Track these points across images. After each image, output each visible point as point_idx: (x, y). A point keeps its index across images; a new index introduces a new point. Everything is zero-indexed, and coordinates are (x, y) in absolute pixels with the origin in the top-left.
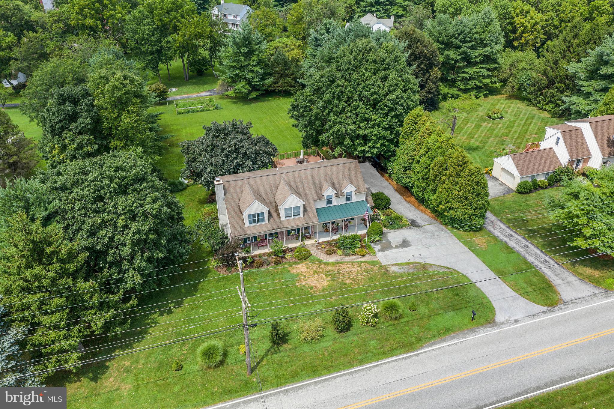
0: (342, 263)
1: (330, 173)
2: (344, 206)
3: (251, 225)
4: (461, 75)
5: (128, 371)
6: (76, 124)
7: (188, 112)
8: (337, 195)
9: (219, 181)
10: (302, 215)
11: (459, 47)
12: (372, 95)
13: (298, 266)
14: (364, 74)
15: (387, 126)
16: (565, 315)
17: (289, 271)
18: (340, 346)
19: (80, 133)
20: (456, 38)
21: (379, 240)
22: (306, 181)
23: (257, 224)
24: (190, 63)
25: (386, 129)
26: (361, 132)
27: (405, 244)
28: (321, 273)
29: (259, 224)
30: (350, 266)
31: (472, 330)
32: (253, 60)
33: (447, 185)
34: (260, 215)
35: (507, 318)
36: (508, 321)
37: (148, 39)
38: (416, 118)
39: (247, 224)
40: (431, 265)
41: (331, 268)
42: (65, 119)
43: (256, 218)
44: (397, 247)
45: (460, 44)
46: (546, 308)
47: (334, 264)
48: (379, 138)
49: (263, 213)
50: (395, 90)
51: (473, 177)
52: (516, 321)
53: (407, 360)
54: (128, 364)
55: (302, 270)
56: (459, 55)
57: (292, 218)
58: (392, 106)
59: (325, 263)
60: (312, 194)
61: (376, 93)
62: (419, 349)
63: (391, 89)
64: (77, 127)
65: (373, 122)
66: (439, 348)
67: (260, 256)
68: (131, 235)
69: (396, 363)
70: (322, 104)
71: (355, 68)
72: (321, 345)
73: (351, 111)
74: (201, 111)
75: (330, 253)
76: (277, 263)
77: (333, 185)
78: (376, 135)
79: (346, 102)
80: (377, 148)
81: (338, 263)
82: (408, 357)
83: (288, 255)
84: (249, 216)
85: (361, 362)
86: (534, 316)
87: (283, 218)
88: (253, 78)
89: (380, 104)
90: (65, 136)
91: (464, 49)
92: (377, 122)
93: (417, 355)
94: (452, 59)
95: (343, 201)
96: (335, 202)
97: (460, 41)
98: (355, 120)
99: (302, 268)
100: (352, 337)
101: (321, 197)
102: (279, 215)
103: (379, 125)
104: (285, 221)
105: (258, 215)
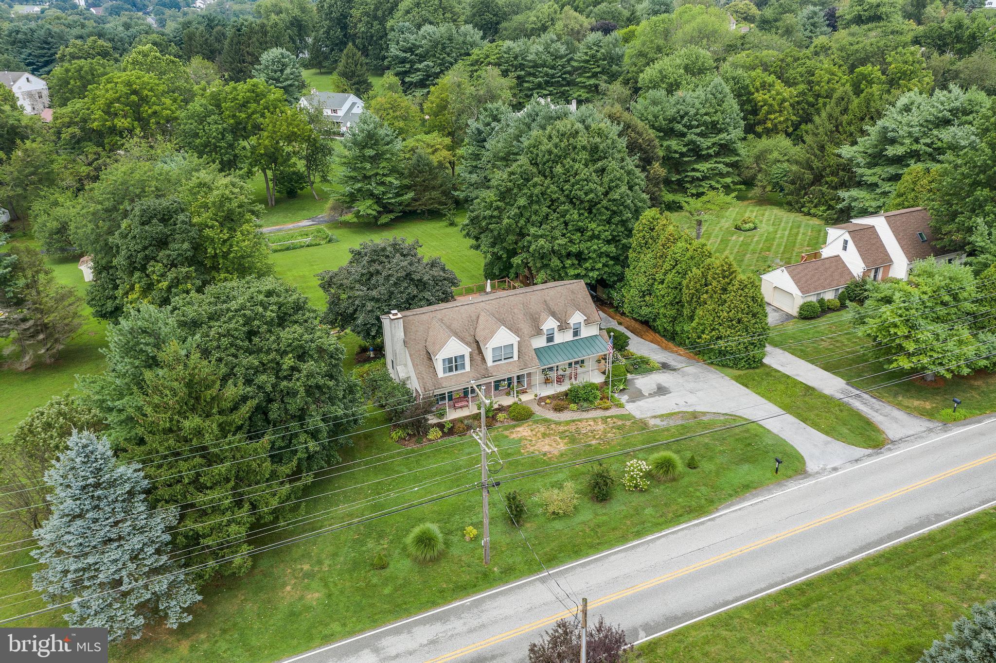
0: (579, 420)
1: (548, 298)
2: (571, 344)
3: (446, 375)
4: (689, 174)
5: (309, 575)
6: (168, 252)
7: (288, 249)
8: (561, 328)
9: (396, 314)
10: (516, 357)
11: (684, 135)
12: (586, 194)
13: (518, 429)
14: (572, 167)
15: (610, 237)
16: (897, 456)
17: (507, 437)
18: (605, 518)
19: (174, 265)
20: (679, 123)
21: (624, 389)
22: (515, 311)
23: (454, 373)
24: (277, 180)
25: (608, 242)
26: (574, 249)
27: (661, 390)
28: (554, 435)
29: (458, 372)
30: (592, 423)
31: (779, 484)
32: (384, 168)
33: (710, 306)
34: (458, 360)
35: (821, 466)
36: (824, 469)
37: (215, 144)
38: (652, 223)
39: (441, 374)
40: (704, 414)
41: (566, 428)
42: (150, 245)
43: (453, 364)
44: (651, 395)
45: (685, 130)
46: (870, 451)
47: (567, 423)
48: (600, 255)
49: (463, 357)
50: (617, 186)
51: (747, 290)
52: (835, 469)
53: (701, 527)
54: (306, 567)
55: (525, 434)
56: (684, 146)
57: (503, 362)
58: (615, 208)
59: (556, 423)
60: (526, 328)
61: (591, 191)
62: (714, 512)
63: (614, 184)
64: (169, 256)
65: (590, 233)
66: (740, 509)
67: (461, 420)
68: (304, 379)
69: (686, 531)
70: (514, 211)
71: (558, 160)
72: (577, 520)
73: (558, 219)
74: (308, 246)
75: (558, 409)
77: (553, 314)
78: (595, 251)
79: (549, 207)
80: (598, 270)
81: (573, 421)
82: (702, 523)
83: (501, 416)
84: (444, 360)
85: (639, 535)
86: (857, 461)
87: (490, 363)
88: (384, 193)
89: (599, 206)
90: (150, 269)
91: (691, 137)
92: (596, 233)
93: (712, 520)
94: (676, 152)
95: (568, 336)
96: (559, 338)
97: (685, 126)
98: (565, 231)
99: (523, 431)
100: (618, 507)
101: (539, 332)
102: (483, 359)
103: (598, 237)
104: (493, 366)
105: (456, 358)
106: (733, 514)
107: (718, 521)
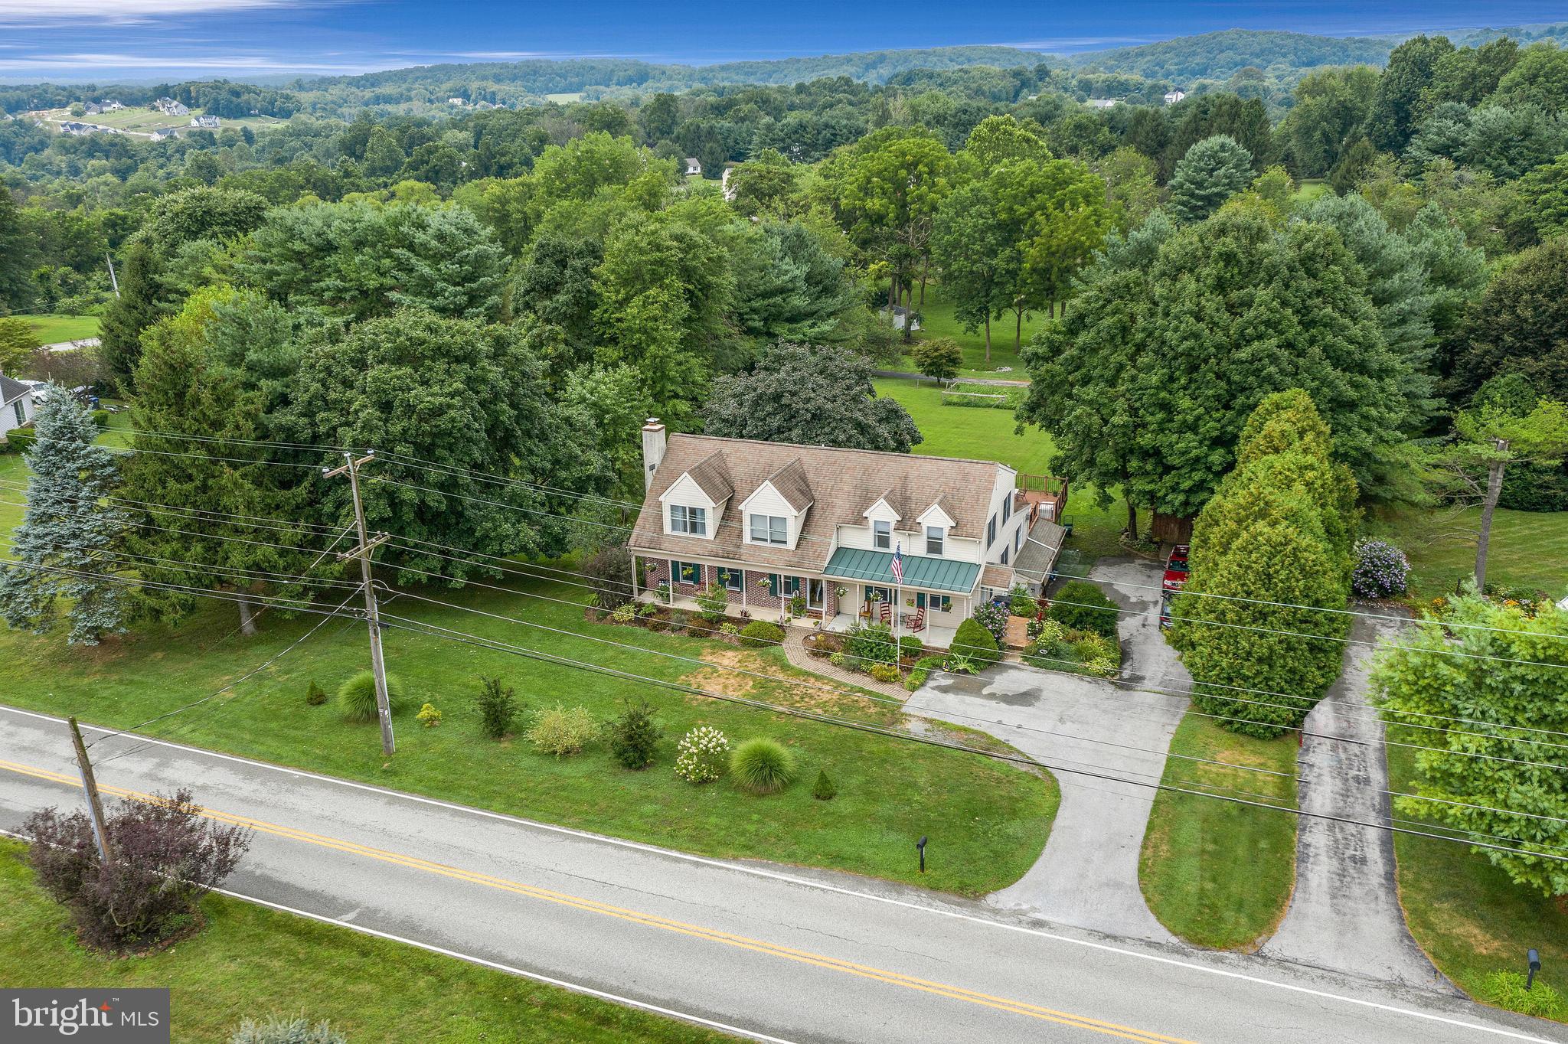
3: (675, 533)
7: (968, 404)
9: (654, 423)
10: (791, 545)
13: (729, 654)
17: (700, 655)
18: (589, 785)
23: (689, 534)
28: (754, 678)
30: (827, 687)
34: (697, 515)
36: (1016, 913)
40: (1012, 751)
41: (784, 678)
44: (991, 696)
47: (799, 673)
49: (703, 512)
53: (666, 864)
55: (725, 662)
59: (785, 667)
66: (762, 877)
67: (675, 612)
74: (997, 407)
75: (818, 652)
77: (898, 502)
81: (810, 675)
82: (677, 860)
83: (727, 627)
84: (673, 508)
93: (697, 864)
95: (919, 548)
96: (899, 545)
99: (730, 658)
102: (740, 530)
104: (751, 547)
105: (693, 511)
106: (743, 879)
107: (700, 871)
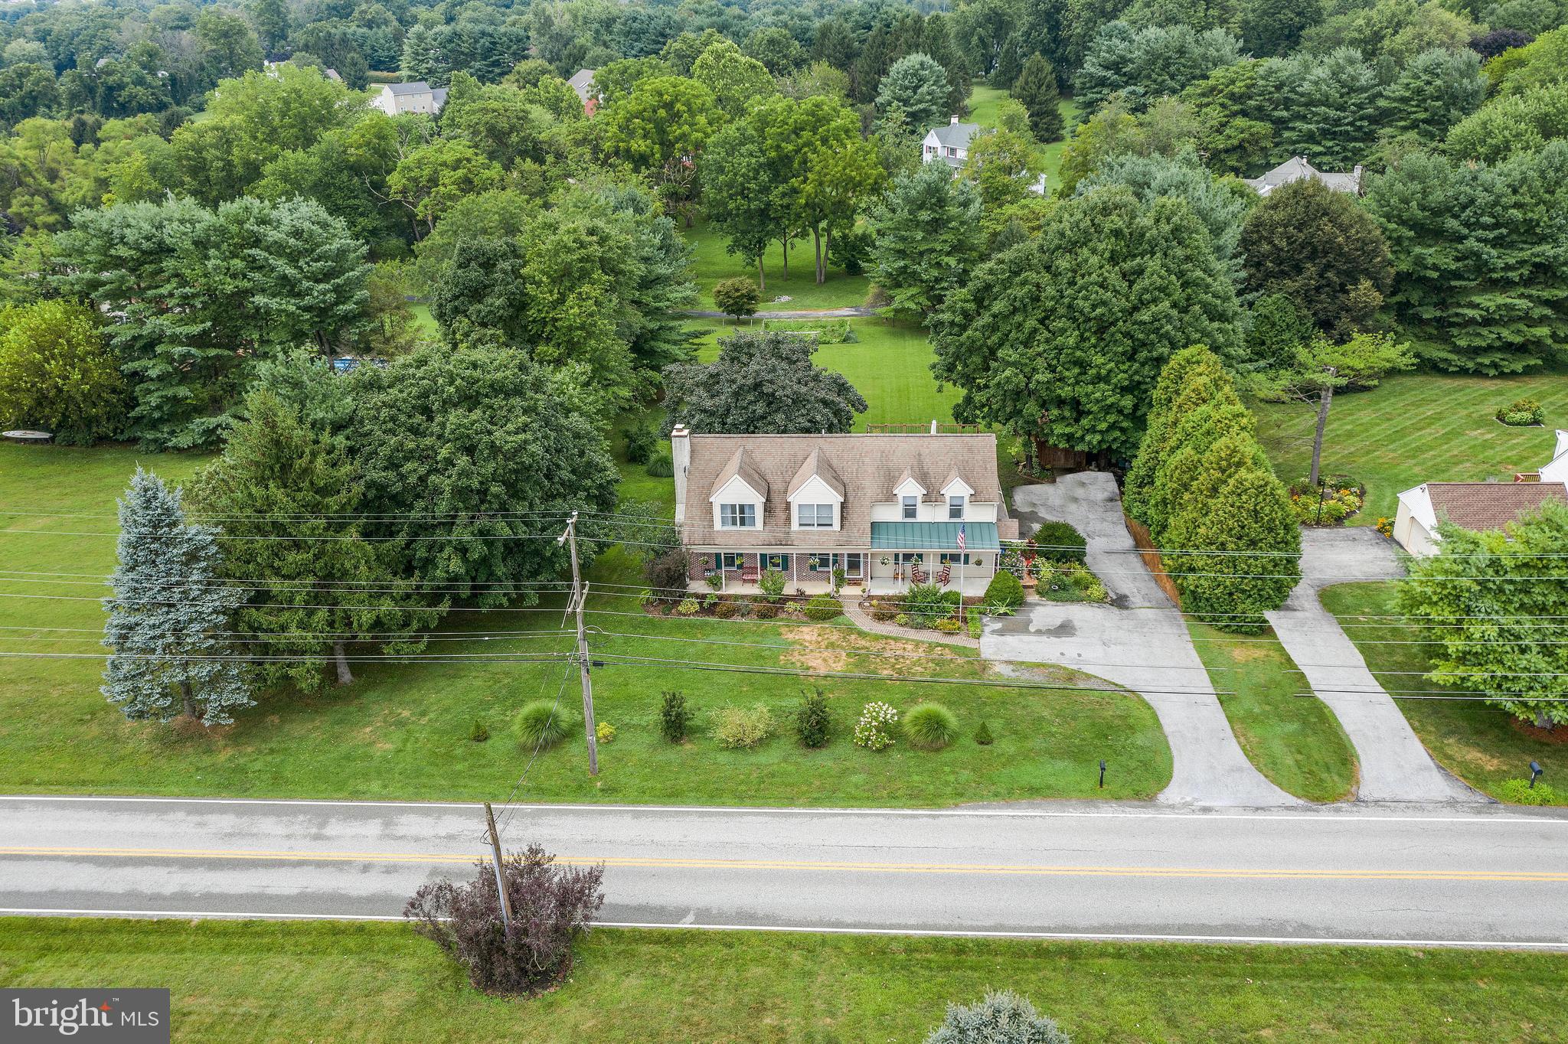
0: (896, 639)
1: (925, 451)
2: (942, 527)
3: (726, 528)
8: (927, 499)
10: (837, 526)
11: (1461, 239)
13: (805, 629)
15: (1126, 383)
17: (780, 634)
18: (791, 768)
20: (1456, 217)
21: (1006, 614)
22: (867, 460)
23: (738, 528)
25: (1124, 390)
26: (1065, 392)
27: (1065, 629)
28: (842, 648)
29: (743, 528)
30: (909, 647)
31: (1089, 799)
34: (747, 510)
35: (1189, 799)
36: (1186, 805)
39: (718, 525)
40: (1089, 677)
41: (868, 644)
43: (740, 514)
44: (1039, 632)
45: (1466, 231)
46: (1299, 802)
47: (877, 638)
48: (1108, 409)
49: (752, 507)
51: (1244, 497)
52: (1206, 810)
53: (908, 821)
55: (808, 638)
56: (1457, 259)
57: (815, 528)
59: (861, 634)
60: (871, 487)
62: (948, 808)
65: (1093, 371)
66: (990, 816)
67: (736, 597)
69: (881, 819)
72: (753, 759)
73: (1047, 341)
75: (880, 617)
76: (763, 616)
77: (923, 478)
78: (1098, 401)
79: (1042, 322)
81: (887, 638)
82: (914, 816)
83: (791, 606)
84: (723, 507)
85: (815, 802)
86: (1262, 809)
87: (795, 526)
88: (937, 280)
89: (1113, 329)
91: (1471, 243)
92: (1103, 372)
93: (934, 817)
95: (941, 515)
96: (924, 514)
97: (1467, 225)
99: (809, 633)
100: (824, 760)
101: (890, 498)
102: (788, 519)
103: (1106, 379)
104: (799, 532)
105: (742, 508)
106: (976, 820)
107: (937, 821)
